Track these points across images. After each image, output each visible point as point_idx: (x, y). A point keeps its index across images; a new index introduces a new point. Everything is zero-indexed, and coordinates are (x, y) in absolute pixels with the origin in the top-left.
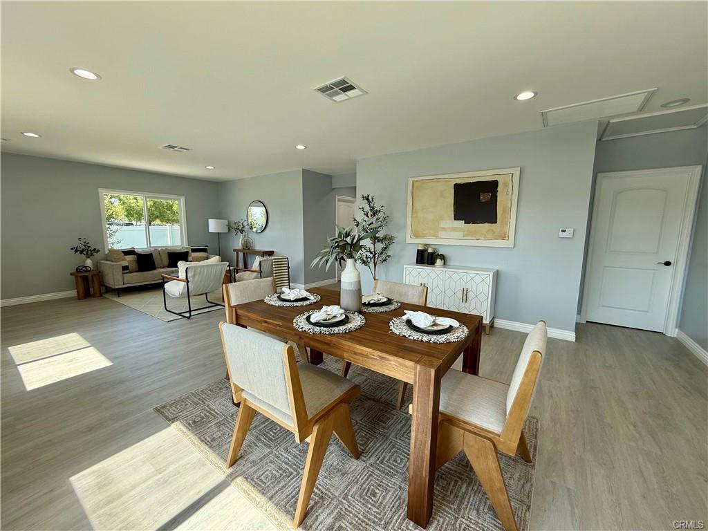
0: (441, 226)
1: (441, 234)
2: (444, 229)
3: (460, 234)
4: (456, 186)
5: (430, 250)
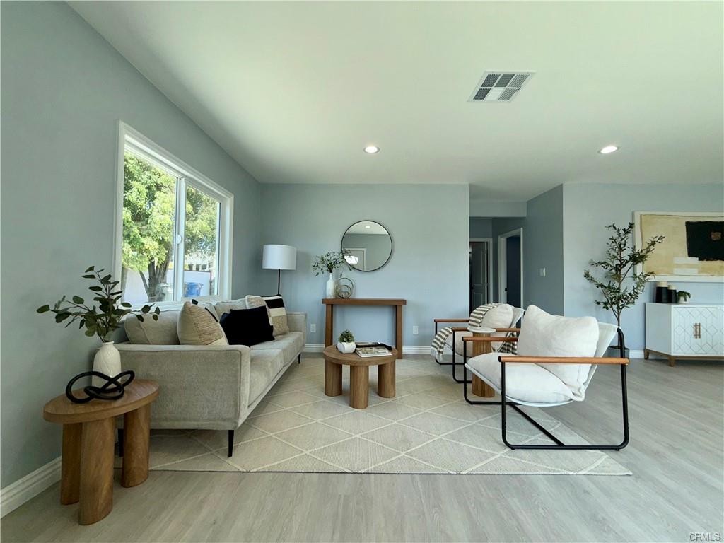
0: (676, 262)
1: (676, 271)
2: (678, 266)
3: (695, 271)
4: (688, 224)
5: (673, 288)
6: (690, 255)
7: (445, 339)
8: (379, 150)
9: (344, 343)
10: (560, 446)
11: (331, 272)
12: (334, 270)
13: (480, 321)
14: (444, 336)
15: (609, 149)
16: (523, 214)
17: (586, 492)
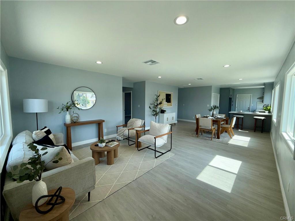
2: (165, 104)
3: (167, 105)
4: (166, 94)
5: (164, 110)
6: (166, 102)
7: (123, 133)
8: (102, 63)
9: (102, 144)
10: (163, 154)
11: (68, 111)
12: (69, 110)
13: (132, 125)
14: (123, 132)
15: (160, 77)
16: (132, 87)
17: (172, 161)
